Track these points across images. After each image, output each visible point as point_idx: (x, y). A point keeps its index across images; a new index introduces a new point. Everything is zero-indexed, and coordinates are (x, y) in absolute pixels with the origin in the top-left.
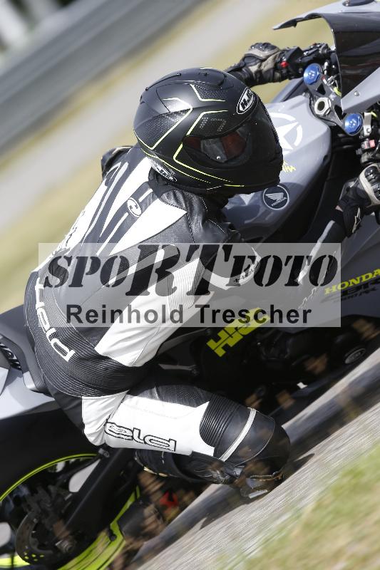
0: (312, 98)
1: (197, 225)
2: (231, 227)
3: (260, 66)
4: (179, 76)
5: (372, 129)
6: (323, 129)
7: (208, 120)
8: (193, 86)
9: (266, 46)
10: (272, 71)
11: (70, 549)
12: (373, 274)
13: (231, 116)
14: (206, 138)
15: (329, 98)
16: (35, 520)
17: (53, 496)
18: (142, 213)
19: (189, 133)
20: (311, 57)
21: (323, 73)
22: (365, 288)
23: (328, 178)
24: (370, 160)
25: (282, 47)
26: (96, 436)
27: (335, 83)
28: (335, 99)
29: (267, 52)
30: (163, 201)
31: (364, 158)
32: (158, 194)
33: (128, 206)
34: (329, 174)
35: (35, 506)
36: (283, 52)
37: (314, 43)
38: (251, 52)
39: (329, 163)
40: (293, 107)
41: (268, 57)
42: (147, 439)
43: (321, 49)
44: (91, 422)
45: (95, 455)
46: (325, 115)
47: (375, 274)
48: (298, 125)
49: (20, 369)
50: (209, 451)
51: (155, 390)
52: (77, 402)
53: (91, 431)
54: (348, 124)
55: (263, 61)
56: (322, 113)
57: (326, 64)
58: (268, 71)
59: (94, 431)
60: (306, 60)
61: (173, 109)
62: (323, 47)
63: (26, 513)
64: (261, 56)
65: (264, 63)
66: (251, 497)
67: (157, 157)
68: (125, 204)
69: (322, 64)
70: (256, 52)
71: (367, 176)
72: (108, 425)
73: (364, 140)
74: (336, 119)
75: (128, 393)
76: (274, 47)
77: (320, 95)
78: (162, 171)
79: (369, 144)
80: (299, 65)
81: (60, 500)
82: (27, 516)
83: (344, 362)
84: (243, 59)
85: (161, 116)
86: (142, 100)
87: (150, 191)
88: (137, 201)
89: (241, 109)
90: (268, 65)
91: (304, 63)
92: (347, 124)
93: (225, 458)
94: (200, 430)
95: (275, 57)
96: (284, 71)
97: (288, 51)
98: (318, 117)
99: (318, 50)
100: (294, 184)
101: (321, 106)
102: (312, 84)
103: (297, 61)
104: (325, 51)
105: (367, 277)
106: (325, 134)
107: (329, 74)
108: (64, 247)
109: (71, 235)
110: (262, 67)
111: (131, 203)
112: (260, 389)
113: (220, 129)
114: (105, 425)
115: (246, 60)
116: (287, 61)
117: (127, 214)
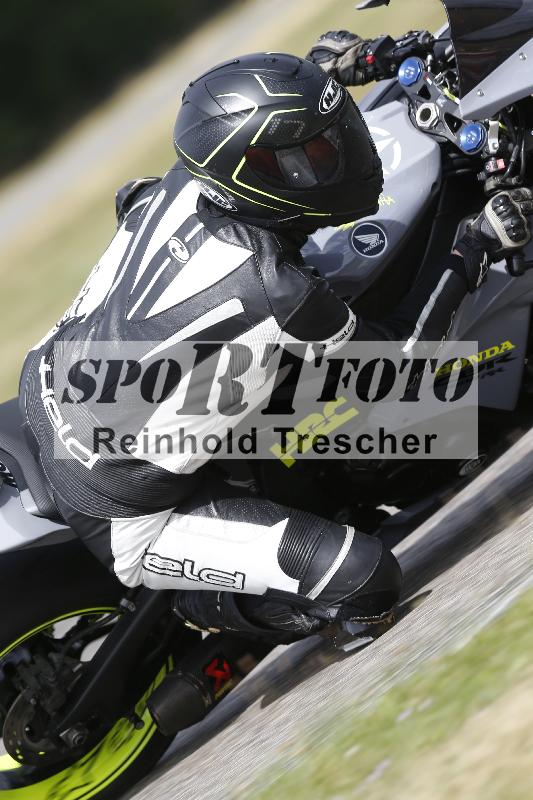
0: (412, 105)
1: (269, 271)
2: (315, 273)
3: (336, 62)
4: (236, 63)
5: (500, 144)
6: (430, 146)
7: (281, 123)
8: (257, 77)
9: (343, 34)
10: (352, 70)
11: (79, 741)
12: (500, 347)
13: (312, 116)
14: (279, 148)
15: (436, 104)
16: (32, 701)
17: (58, 666)
18: (190, 256)
19: (253, 142)
20: (408, 48)
21: (426, 69)
22: (488, 367)
23: (437, 215)
24: (499, 187)
25: (365, 37)
26: (130, 573)
27: (445, 82)
28: (445, 104)
29: (345, 44)
30: (220, 239)
31: (490, 184)
32: (211, 229)
33: (170, 248)
34: (439, 209)
35: (32, 681)
36: (367, 43)
37: (409, 30)
38: (322, 44)
39: (439, 194)
40: (386, 117)
41: (347, 49)
42: (203, 575)
43: (420, 38)
44: (123, 554)
45: (114, 609)
46: (431, 128)
47: (503, 348)
48: (394, 142)
49: (15, 486)
50: (291, 586)
51: (212, 506)
52: (103, 527)
53: (124, 567)
54: (465, 139)
55: (339, 55)
56: (426, 124)
57: (430, 57)
58: (347, 69)
59: (128, 567)
60: (400, 53)
61: (230, 109)
62: (422, 35)
63: (19, 692)
64: (337, 48)
65: (341, 59)
66: (346, 650)
67: (209, 178)
68: (166, 246)
69: (424, 58)
70: (329, 44)
71: (495, 209)
72: (148, 557)
73: (488, 159)
74: (447, 133)
75: (174, 512)
76: (354, 37)
77: (423, 100)
78: (216, 197)
79: (496, 166)
80: (389, 61)
81: (66, 672)
82: (20, 696)
83: (458, 472)
84: (311, 54)
85: (214, 120)
86: (185, 100)
87: (201, 226)
88: (183, 240)
89: (325, 106)
90: (345, 62)
91: (398, 57)
92: (463, 138)
93: (313, 595)
94: (279, 558)
95: (357, 50)
96: (370, 69)
97: (373, 42)
98: (421, 130)
99: (416, 39)
100: (394, 222)
101: (426, 115)
102: (410, 85)
103: (387, 55)
104: (427, 40)
105: (492, 352)
106: (432, 153)
107: (435, 71)
108: (73, 315)
109: (82, 299)
110: (339, 65)
111: (174, 244)
112: (341, 513)
113: (297, 135)
114: (143, 558)
115: (314, 55)
116: (375, 55)
117: (168, 260)
